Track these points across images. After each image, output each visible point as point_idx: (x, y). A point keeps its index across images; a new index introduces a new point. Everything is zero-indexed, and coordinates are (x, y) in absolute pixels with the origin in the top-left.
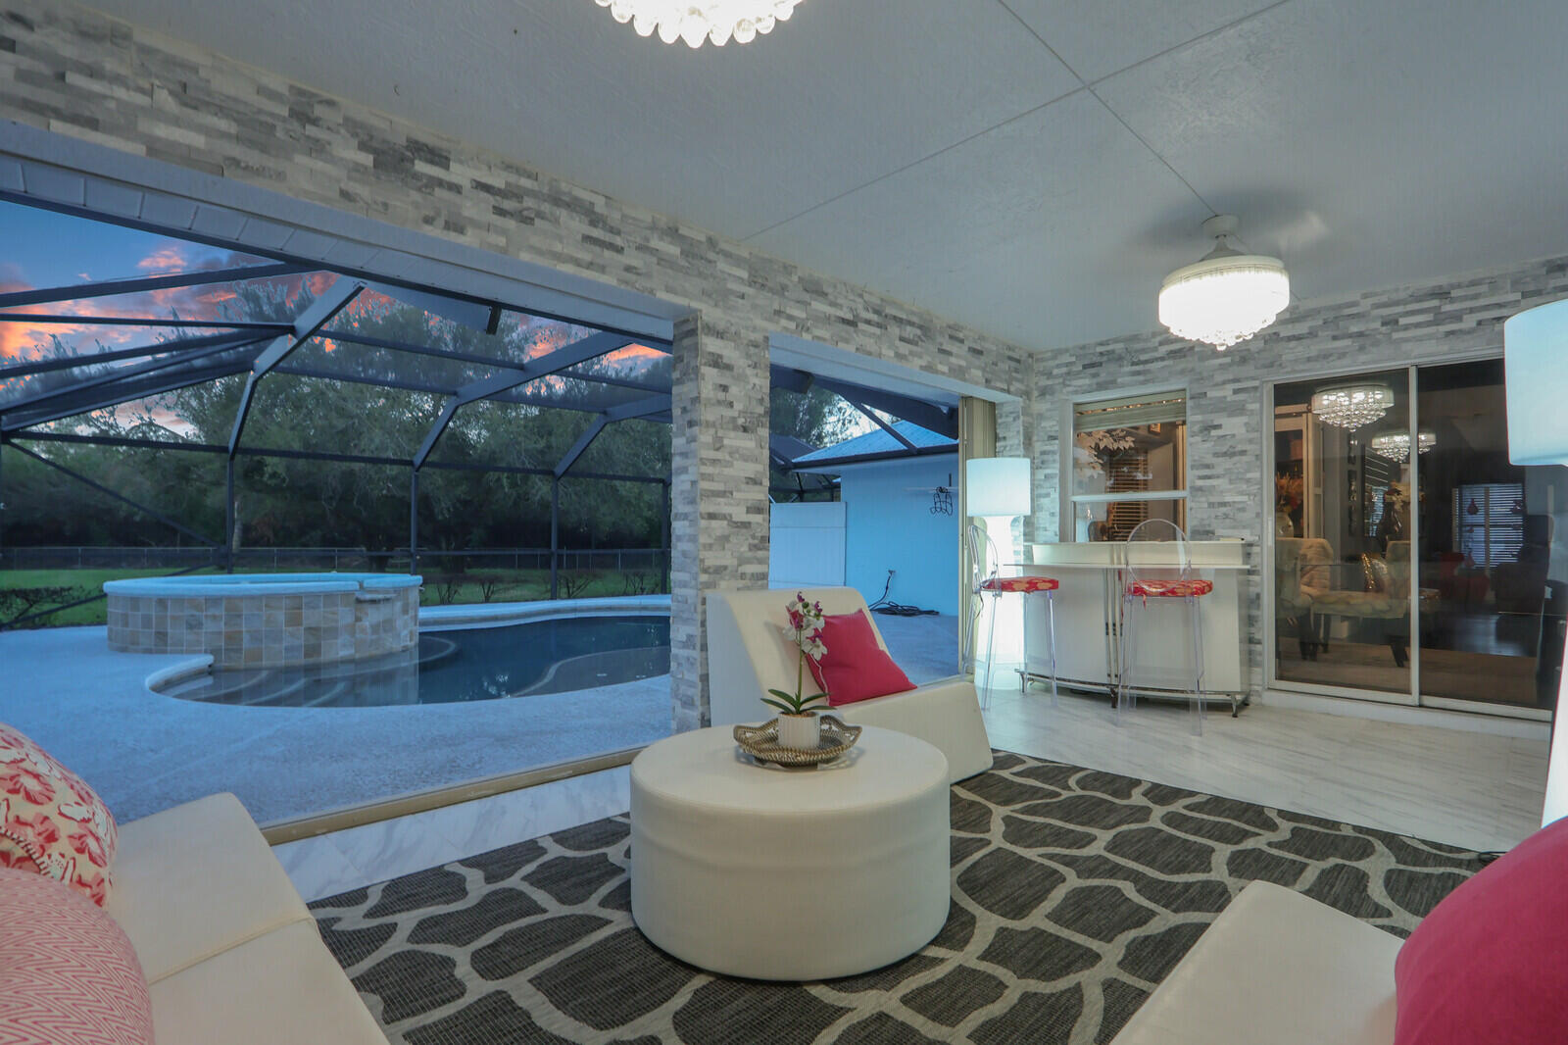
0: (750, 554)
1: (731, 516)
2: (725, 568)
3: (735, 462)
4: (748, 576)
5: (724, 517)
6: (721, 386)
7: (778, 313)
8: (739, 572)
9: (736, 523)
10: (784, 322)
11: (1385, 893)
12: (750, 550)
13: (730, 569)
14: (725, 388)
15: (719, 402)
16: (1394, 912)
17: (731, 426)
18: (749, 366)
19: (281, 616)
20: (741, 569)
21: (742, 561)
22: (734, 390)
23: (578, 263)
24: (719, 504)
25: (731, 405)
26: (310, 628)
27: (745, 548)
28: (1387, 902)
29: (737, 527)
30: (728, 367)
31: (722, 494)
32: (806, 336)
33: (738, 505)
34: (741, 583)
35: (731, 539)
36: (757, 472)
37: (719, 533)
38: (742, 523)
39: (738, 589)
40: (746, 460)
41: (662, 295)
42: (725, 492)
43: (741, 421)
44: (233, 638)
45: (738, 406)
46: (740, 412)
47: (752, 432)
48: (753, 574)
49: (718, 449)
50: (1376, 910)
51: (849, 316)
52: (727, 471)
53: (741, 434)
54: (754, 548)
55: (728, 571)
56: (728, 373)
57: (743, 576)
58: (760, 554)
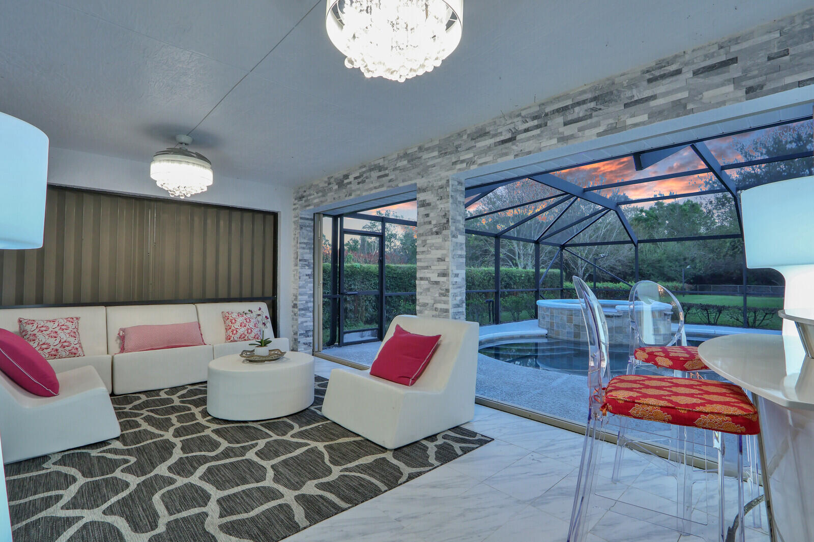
0: (439, 298)
1: (430, 278)
2: (428, 304)
3: (432, 251)
4: (439, 310)
5: (427, 279)
6: (425, 215)
7: (455, 163)
8: (434, 307)
9: (433, 282)
10: (459, 166)
11: (115, 525)
12: (440, 296)
13: (429, 305)
14: (427, 215)
15: (425, 223)
16: (103, 515)
17: (430, 233)
18: (438, 200)
19: (565, 318)
20: (435, 306)
21: (436, 302)
22: (432, 215)
23: (375, 188)
24: (425, 273)
25: (430, 223)
26: (576, 325)
27: (437, 295)
28: (110, 519)
29: (433, 284)
30: (429, 204)
31: (427, 267)
32: (473, 167)
33: (433, 273)
34: (434, 313)
35: (431, 290)
36: (443, 254)
37: (425, 287)
38: (435, 282)
39: (433, 316)
40: (437, 249)
41: (401, 185)
42: (428, 266)
43: (434, 230)
44: (552, 324)
45: (434, 222)
46: (434, 225)
47: (441, 234)
48: (441, 309)
49: (424, 246)
50: (112, 512)
51: (509, 136)
52: (428, 256)
53: (434, 236)
54: (441, 295)
55: (429, 306)
56: (428, 207)
57: (436, 309)
58: (444, 298)
